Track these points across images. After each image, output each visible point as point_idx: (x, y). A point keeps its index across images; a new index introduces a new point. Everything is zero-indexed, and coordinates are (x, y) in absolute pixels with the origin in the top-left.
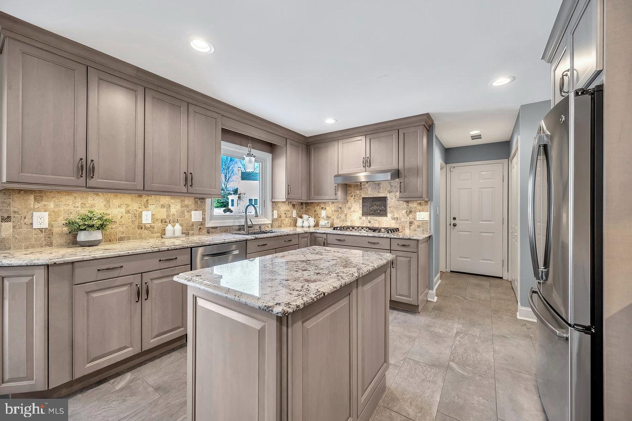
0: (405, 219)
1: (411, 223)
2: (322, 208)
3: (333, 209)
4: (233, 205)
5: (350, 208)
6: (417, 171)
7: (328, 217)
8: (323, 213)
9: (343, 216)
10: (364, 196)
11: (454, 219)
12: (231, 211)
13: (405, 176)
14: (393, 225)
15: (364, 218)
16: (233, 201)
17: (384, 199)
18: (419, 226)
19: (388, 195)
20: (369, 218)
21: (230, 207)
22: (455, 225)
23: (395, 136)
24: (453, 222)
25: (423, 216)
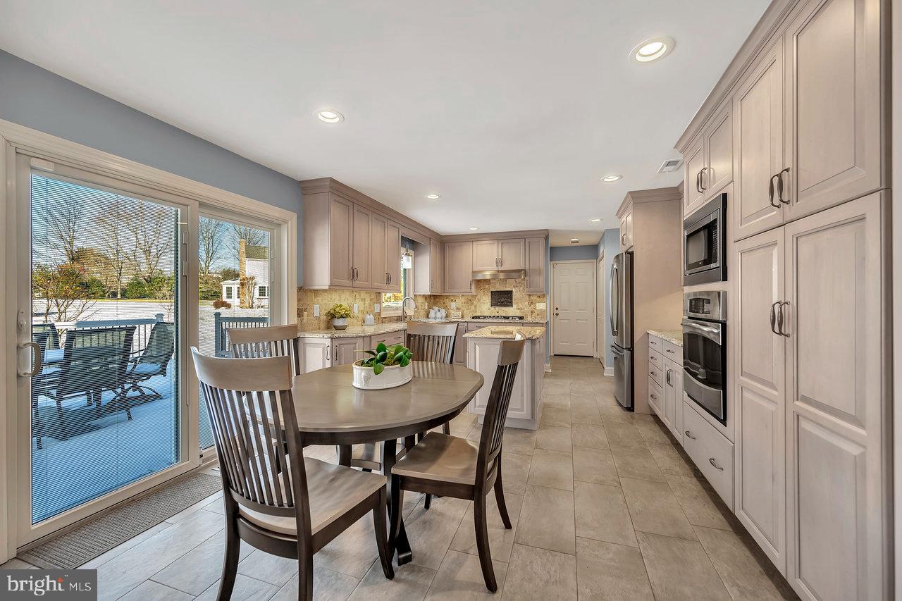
0: (527, 309)
1: (532, 312)
2: (452, 300)
3: (463, 301)
4: (229, 296)
5: (479, 300)
6: (539, 272)
7: (458, 309)
8: (453, 305)
9: (473, 308)
10: (492, 290)
11: (557, 309)
12: (228, 306)
13: (530, 276)
14: (519, 314)
15: (492, 308)
16: (229, 290)
17: (511, 292)
18: (538, 315)
19: (514, 290)
20: (497, 308)
21: (224, 298)
22: (557, 315)
23: (522, 243)
24: (556, 312)
25: (541, 306)
